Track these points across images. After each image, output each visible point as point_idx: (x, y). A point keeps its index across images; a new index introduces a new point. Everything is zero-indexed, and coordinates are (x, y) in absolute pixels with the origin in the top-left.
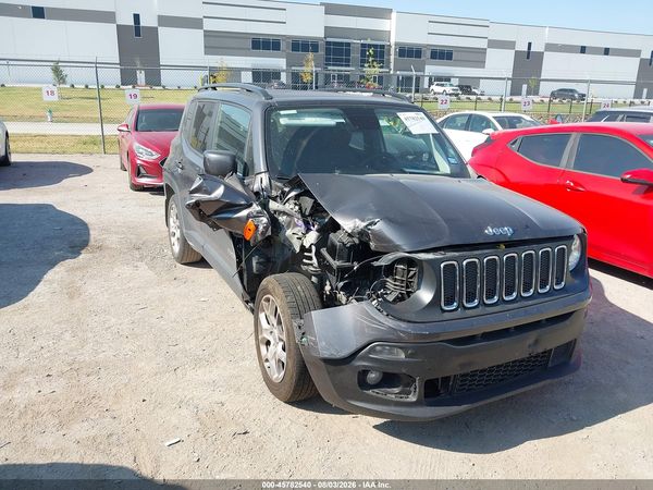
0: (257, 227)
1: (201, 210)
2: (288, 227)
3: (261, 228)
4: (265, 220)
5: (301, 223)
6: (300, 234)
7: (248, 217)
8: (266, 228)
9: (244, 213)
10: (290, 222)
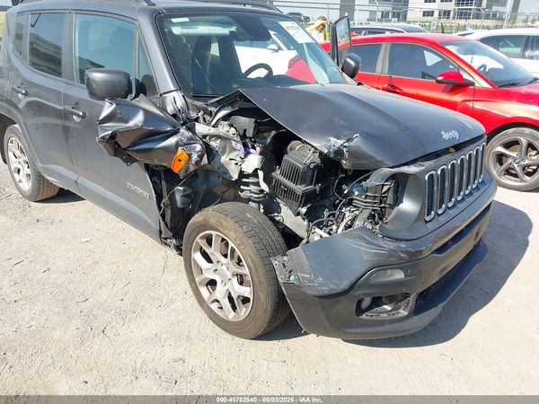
0: (190, 156)
1: (116, 143)
2: (223, 152)
3: (195, 157)
4: (198, 147)
5: (240, 146)
6: (238, 159)
7: (177, 145)
8: (201, 157)
9: (172, 141)
10: (225, 147)
